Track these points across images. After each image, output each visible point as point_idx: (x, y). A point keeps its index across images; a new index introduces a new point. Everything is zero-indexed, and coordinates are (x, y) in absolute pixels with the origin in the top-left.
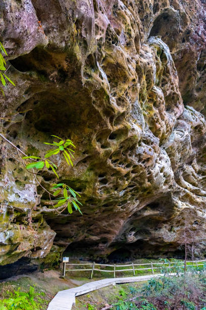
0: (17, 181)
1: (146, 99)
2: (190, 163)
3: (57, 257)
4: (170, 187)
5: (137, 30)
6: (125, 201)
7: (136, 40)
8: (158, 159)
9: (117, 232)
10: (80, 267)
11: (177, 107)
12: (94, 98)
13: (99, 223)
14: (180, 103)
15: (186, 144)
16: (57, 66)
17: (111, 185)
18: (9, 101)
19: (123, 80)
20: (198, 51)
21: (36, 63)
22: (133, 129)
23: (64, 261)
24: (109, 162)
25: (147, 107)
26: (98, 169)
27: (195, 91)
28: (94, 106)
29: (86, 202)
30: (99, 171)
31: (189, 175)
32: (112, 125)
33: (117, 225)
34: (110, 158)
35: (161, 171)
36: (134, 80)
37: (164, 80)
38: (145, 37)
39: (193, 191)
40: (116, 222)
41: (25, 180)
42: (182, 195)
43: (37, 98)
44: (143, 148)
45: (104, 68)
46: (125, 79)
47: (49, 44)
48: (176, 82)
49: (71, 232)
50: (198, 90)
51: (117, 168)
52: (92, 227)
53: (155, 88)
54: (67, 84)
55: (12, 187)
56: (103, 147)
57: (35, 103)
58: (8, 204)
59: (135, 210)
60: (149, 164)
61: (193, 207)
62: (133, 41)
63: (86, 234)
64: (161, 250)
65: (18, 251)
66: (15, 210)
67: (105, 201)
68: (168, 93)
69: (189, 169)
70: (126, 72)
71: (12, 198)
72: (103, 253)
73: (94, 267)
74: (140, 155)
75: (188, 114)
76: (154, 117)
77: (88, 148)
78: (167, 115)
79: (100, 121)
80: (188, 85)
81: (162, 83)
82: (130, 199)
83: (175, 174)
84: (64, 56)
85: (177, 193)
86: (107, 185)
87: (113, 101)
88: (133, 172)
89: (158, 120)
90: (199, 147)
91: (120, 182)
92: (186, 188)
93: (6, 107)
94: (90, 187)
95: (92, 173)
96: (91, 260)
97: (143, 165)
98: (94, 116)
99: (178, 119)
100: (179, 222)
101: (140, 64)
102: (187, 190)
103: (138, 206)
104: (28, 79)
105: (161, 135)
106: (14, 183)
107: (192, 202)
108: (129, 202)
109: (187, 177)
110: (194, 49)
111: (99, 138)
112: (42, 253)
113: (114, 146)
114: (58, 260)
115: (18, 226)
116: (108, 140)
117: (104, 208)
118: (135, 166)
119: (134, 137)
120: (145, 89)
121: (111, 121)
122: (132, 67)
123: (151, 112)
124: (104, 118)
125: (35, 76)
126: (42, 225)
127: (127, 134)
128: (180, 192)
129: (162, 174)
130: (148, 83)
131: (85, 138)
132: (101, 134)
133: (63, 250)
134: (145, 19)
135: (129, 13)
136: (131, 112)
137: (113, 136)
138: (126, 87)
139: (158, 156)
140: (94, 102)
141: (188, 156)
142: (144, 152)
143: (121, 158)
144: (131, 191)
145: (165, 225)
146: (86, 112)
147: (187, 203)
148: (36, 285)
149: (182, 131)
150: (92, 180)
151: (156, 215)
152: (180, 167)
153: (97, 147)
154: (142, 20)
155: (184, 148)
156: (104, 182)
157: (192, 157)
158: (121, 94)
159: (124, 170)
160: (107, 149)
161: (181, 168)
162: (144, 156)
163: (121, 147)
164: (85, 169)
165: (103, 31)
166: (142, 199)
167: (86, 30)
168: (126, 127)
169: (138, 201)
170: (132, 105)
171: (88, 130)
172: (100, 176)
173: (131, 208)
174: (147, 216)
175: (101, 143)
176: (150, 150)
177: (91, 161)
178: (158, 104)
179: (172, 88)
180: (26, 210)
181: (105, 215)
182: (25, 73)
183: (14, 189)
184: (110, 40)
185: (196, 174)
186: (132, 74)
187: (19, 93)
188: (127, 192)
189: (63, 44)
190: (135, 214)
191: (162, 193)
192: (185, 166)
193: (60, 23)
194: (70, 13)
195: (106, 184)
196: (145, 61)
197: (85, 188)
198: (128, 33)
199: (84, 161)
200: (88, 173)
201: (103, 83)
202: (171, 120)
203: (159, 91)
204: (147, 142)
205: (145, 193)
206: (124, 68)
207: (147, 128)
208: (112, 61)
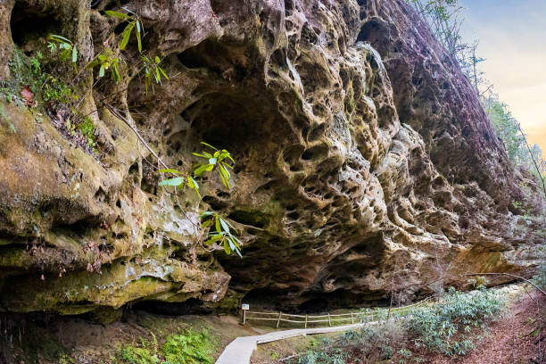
0: (176, 207)
1: (354, 111)
2: (406, 195)
3: (235, 303)
4: (382, 225)
5: (341, 32)
6: (322, 243)
7: (340, 41)
8: (368, 188)
9: (311, 280)
10: (264, 316)
11: (392, 124)
12: (280, 103)
13: (288, 268)
14: (395, 119)
15: (403, 171)
16: (234, 61)
17: (304, 222)
18: (173, 103)
19: (322, 83)
20: (412, 63)
21: (208, 58)
22: (335, 148)
23: (243, 308)
24: (302, 189)
25: (355, 121)
26: (286, 198)
27: (411, 106)
28: (281, 112)
29: (269, 241)
30: (286, 202)
31: (405, 210)
32: (306, 141)
33: (311, 272)
34: (304, 185)
35: (371, 205)
36: (337, 85)
37: (375, 90)
38: (352, 41)
39: (407, 230)
40: (310, 268)
41: (187, 206)
42: (395, 234)
43: (207, 101)
44: (348, 174)
45: (298, 69)
46: (326, 83)
47: (224, 36)
48: (390, 93)
49: (251, 277)
50: (416, 106)
51: (312, 199)
52: (278, 273)
53: (365, 97)
54: (246, 84)
55: (169, 213)
56: (293, 169)
57: (205, 107)
58: (163, 233)
59: (335, 254)
60: (356, 195)
61: (406, 249)
62: (337, 42)
63: (271, 281)
64: (365, 299)
65: (184, 290)
66: (172, 243)
67: (295, 241)
68: (381, 105)
69: (405, 202)
70: (327, 75)
71: (168, 227)
72: (292, 303)
73: (281, 316)
74: (344, 182)
75: (404, 133)
76: (364, 134)
77: (271, 169)
78: (380, 133)
79: (288, 133)
80: (404, 99)
81: (374, 93)
82: (329, 240)
83: (388, 208)
84: (243, 50)
85: (389, 232)
86: (298, 221)
87: (308, 109)
88: (334, 205)
89: (368, 139)
90: (417, 175)
91: (317, 217)
92: (401, 226)
93: (167, 112)
94: (275, 222)
95: (277, 204)
96: (278, 310)
97: (347, 196)
98: (281, 126)
99: (393, 138)
100: (389, 266)
101: (344, 67)
102: (401, 229)
103: (340, 249)
104: (197, 77)
105: (372, 158)
106: (171, 209)
107: (406, 243)
108: (328, 243)
109: (402, 213)
110: (407, 60)
111: (288, 156)
112: (215, 297)
113: (308, 168)
114: (236, 306)
115: (179, 263)
116: (301, 160)
117: (293, 251)
118: (337, 197)
119: (336, 157)
120: (353, 98)
121: (304, 135)
122: (335, 69)
123: (360, 128)
124: (295, 129)
125: (205, 73)
126: (213, 264)
127: (326, 153)
128: (393, 231)
129: (372, 209)
130: (355, 91)
131: (268, 155)
132: (291, 152)
133: (242, 296)
134: (351, 24)
135: (332, 15)
136: (333, 124)
137: (308, 155)
138: (326, 92)
139: (368, 185)
140: (281, 108)
141: (404, 187)
142: (349, 179)
143: (319, 186)
144: (330, 230)
145: (372, 271)
146: (271, 120)
147: (401, 244)
148: (211, 327)
149: (398, 154)
150: (277, 213)
151: (363, 260)
152: (394, 200)
153: (284, 169)
154: (348, 24)
155: (400, 176)
156: (293, 216)
157: (409, 188)
158: (319, 101)
159: (321, 202)
160: (299, 172)
161: (396, 200)
162: (350, 185)
163: (319, 171)
164: (268, 198)
165: (298, 28)
166: (345, 240)
167: (273, 23)
168: (325, 144)
169: (339, 243)
170: (335, 116)
171: (271, 145)
172: (289, 209)
173: (330, 252)
174: (350, 262)
175: (290, 163)
176: (357, 176)
177: (277, 188)
178: (368, 117)
179: (386, 101)
180: (186, 244)
181: (296, 259)
182: (193, 70)
183: (172, 216)
184: (307, 38)
185: (412, 209)
186: (336, 78)
187: (184, 94)
188: (325, 231)
189: (243, 37)
190: (336, 259)
191: (371, 232)
192: (401, 199)
193: (240, 14)
194: (253, 6)
195: (296, 219)
196: (351, 65)
197: (268, 224)
198: (330, 34)
199: (266, 187)
200: (272, 204)
201: (293, 85)
202: (385, 139)
203: (370, 102)
204: (354, 166)
205: (350, 233)
206: (324, 69)
207: (355, 147)
208: (309, 60)
